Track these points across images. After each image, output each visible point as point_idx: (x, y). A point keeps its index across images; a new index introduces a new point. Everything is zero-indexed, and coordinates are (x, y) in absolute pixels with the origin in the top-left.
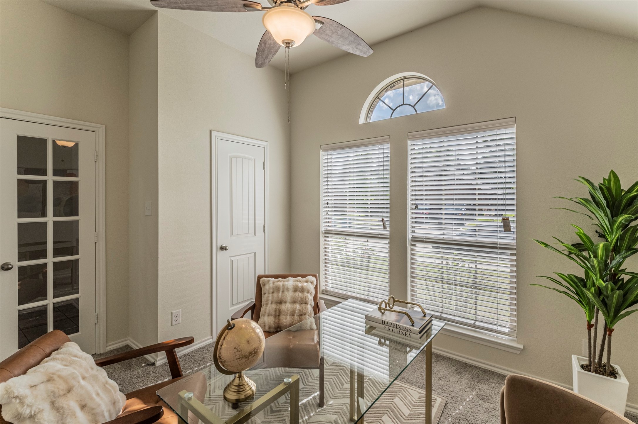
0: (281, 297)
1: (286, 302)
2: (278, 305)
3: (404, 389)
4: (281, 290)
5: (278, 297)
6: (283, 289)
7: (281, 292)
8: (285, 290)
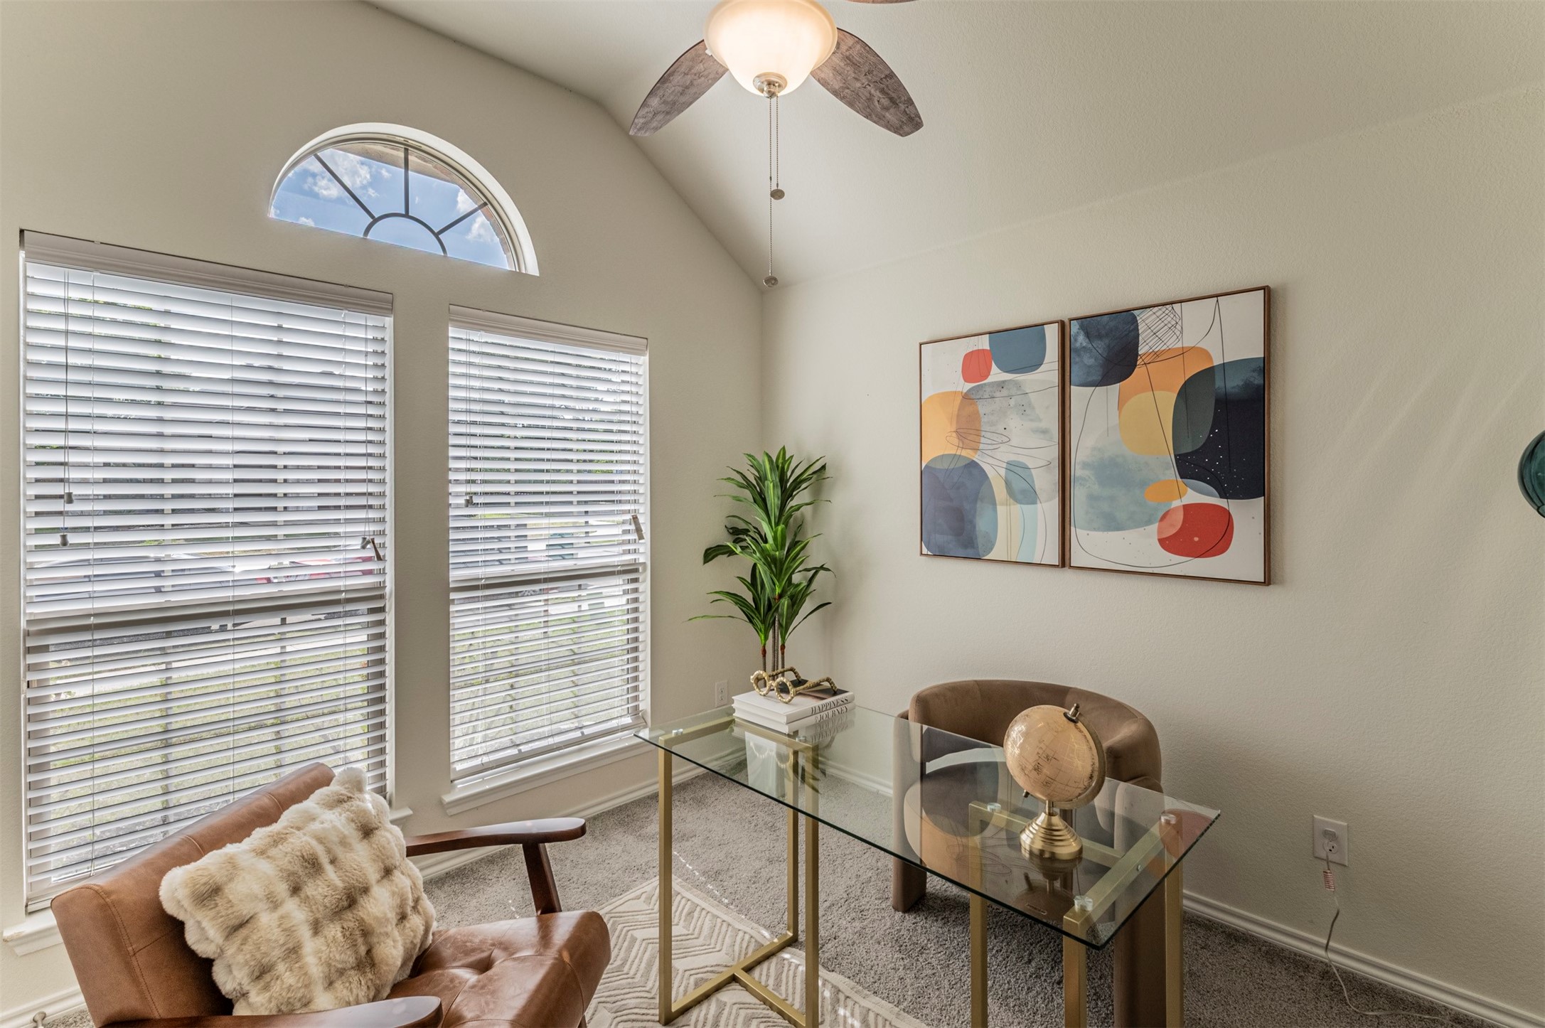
0: (343, 881)
1: (366, 890)
2: (349, 915)
3: (613, 915)
4: (324, 860)
5: (335, 888)
6: (329, 851)
7: (329, 869)
8: (339, 851)
